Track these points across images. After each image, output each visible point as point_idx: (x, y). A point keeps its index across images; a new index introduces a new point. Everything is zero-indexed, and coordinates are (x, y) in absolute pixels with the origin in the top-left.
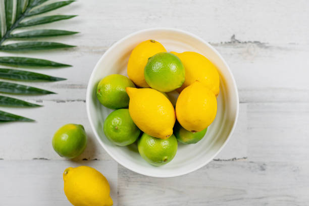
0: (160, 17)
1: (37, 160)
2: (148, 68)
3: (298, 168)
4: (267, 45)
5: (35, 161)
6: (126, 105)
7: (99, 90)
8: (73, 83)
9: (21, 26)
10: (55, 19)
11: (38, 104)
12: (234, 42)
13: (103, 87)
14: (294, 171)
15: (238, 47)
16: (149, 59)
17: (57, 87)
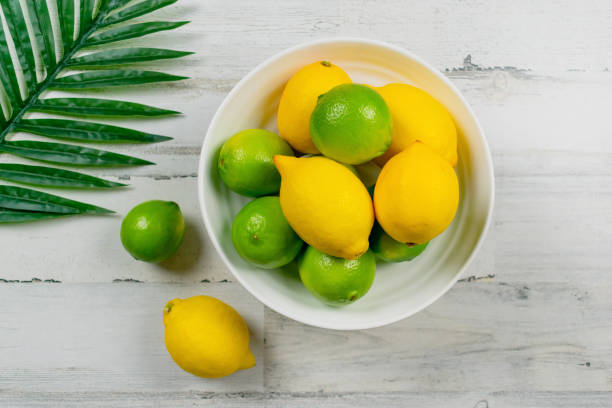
0: (338, 25)
1: (120, 283)
2: (319, 117)
3: (586, 293)
4: (528, 73)
5: (116, 284)
6: (274, 189)
7: (223, 160)
8: (184, 146)
9: (90, 43)
10: (149, 29)
11: (122, 182)
12: (469, 69)
13: (230, 155)
14: (579, 299)
15: (477, 77)
16: (319, 98)
17: (155, 152)
